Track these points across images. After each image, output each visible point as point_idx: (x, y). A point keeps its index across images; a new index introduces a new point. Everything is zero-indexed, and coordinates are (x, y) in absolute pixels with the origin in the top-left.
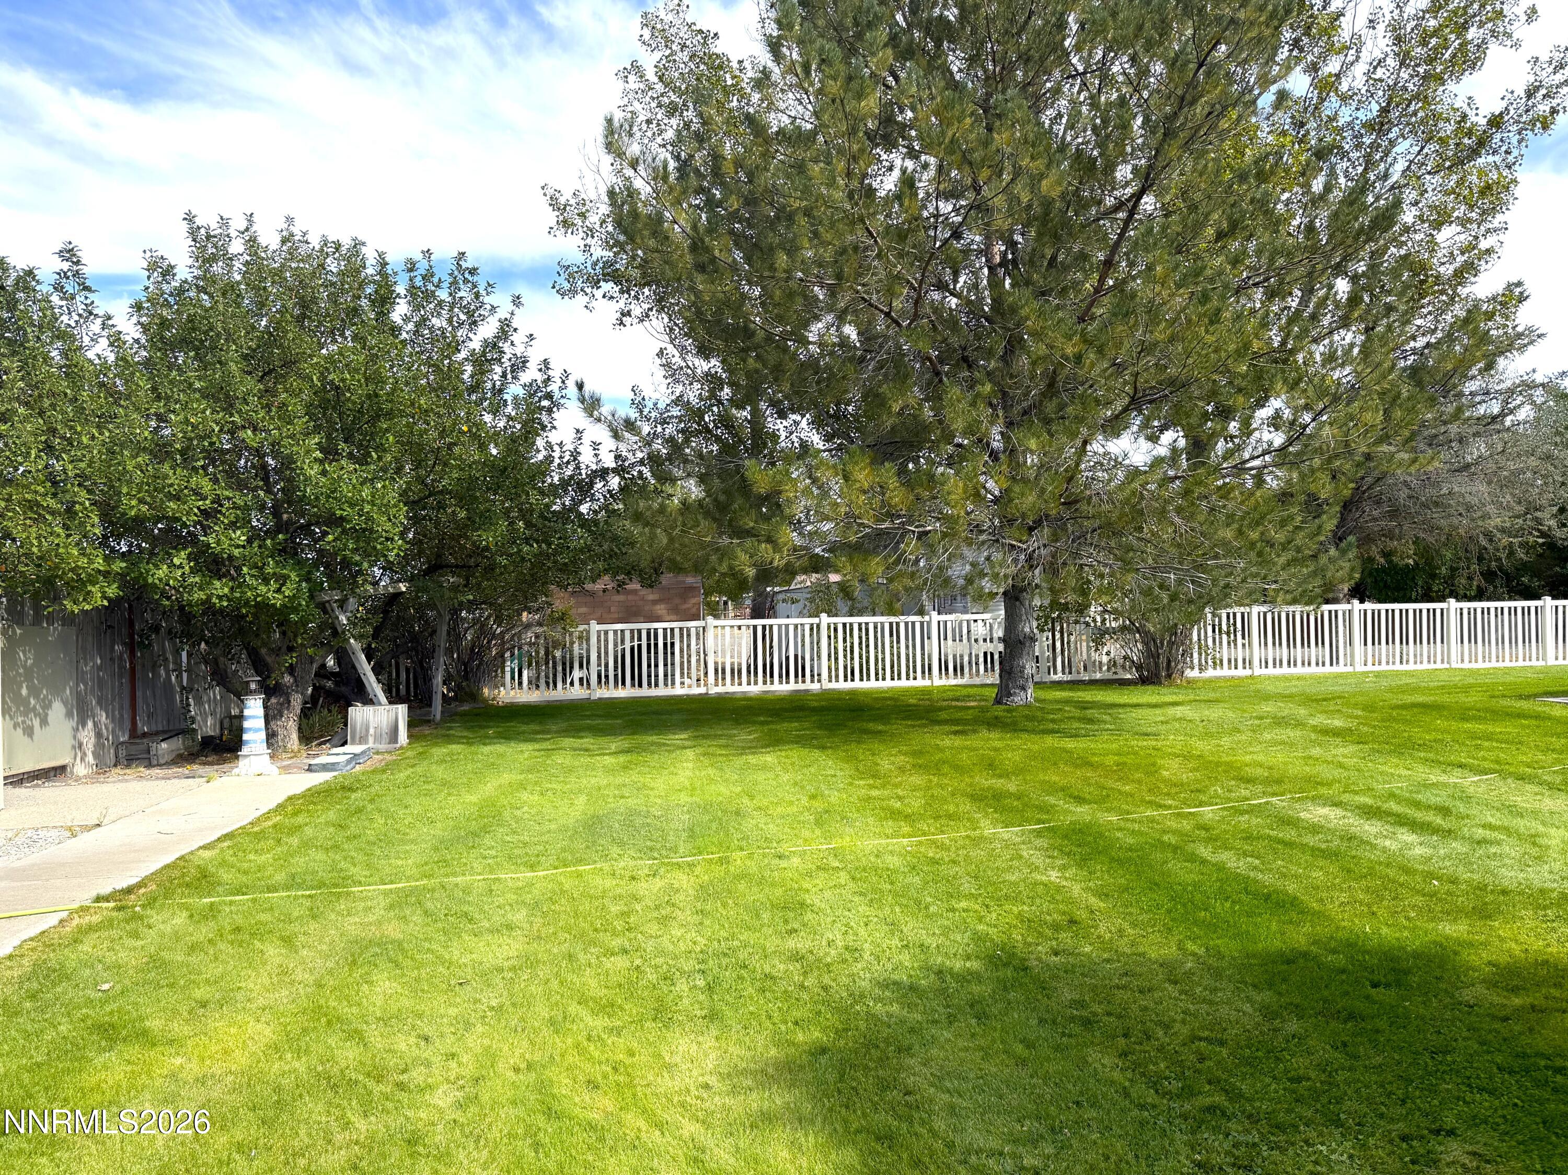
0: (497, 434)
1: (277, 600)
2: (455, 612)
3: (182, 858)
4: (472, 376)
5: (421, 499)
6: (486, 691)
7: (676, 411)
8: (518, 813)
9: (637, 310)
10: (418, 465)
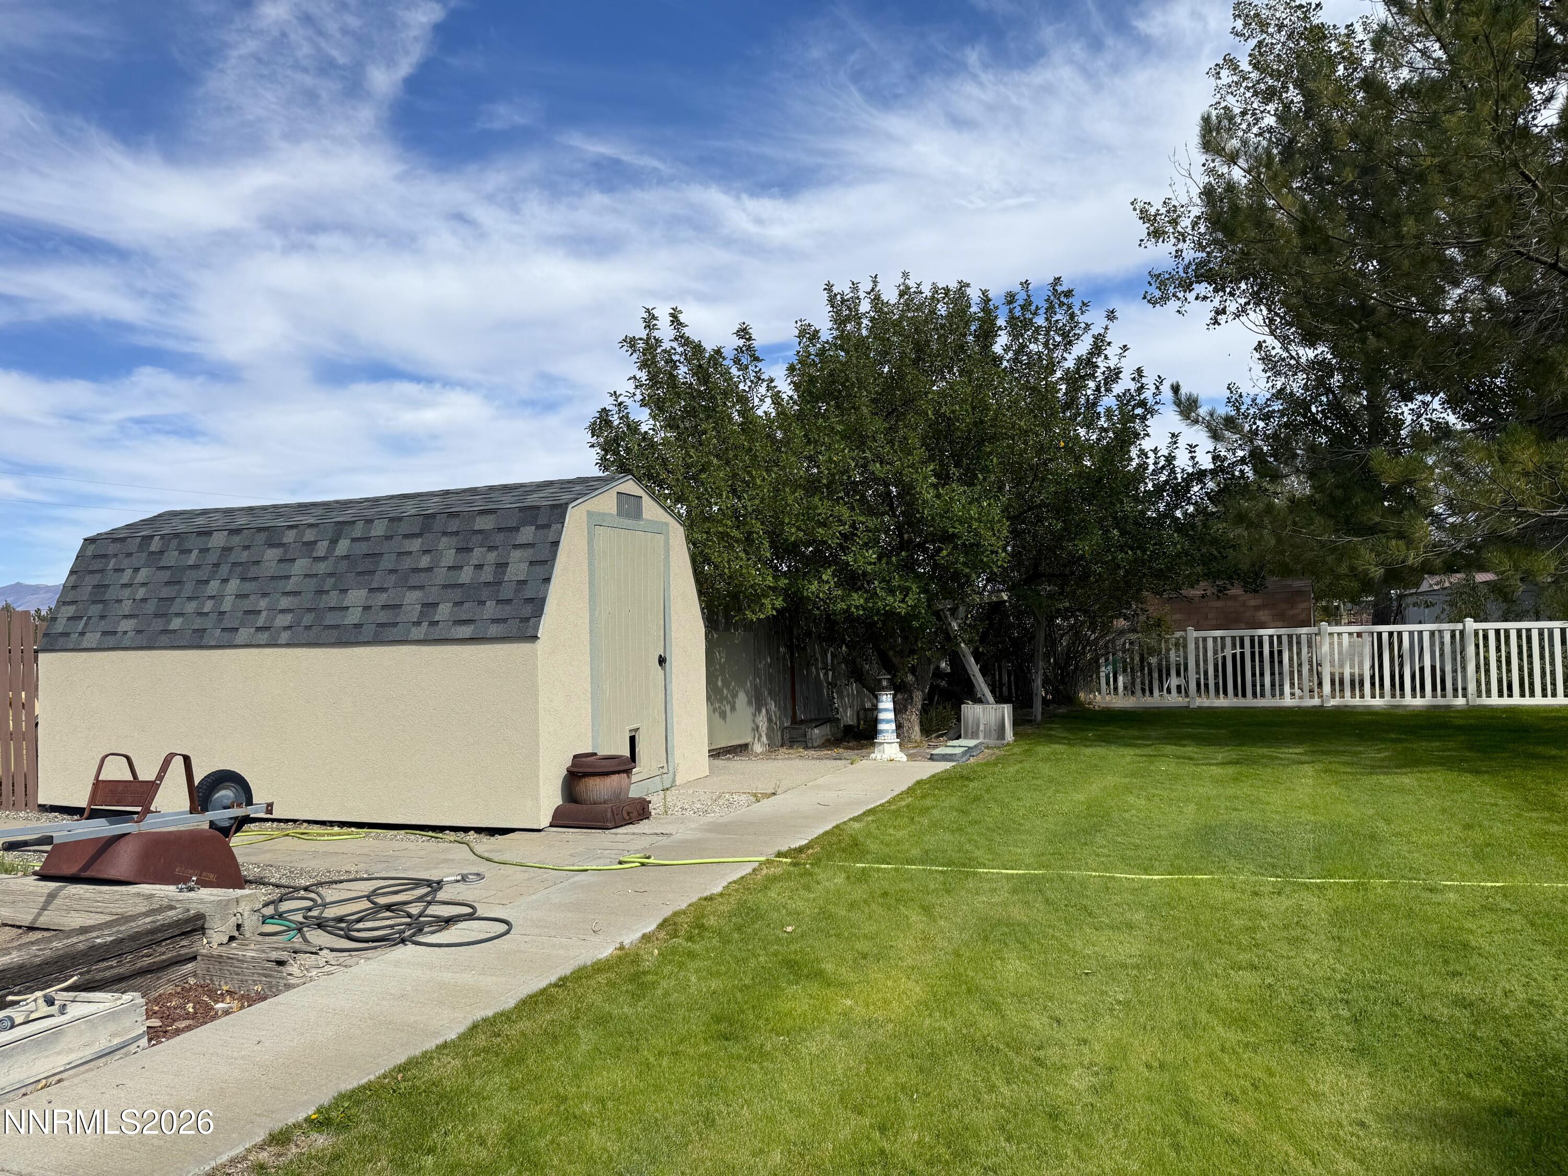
0: (1092, 446)
1: (902, 609)
2: (1051, 619)
3: (837, 827)
4: (1065, 394)
5: (1021, 514)
6: (1082, 695)
7: (1277, 406)
8: (1127, 815)
9: (1232, 307)
10: (1018, 482)
